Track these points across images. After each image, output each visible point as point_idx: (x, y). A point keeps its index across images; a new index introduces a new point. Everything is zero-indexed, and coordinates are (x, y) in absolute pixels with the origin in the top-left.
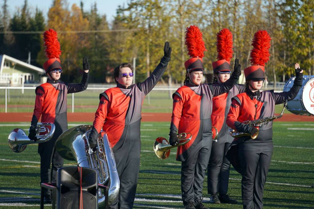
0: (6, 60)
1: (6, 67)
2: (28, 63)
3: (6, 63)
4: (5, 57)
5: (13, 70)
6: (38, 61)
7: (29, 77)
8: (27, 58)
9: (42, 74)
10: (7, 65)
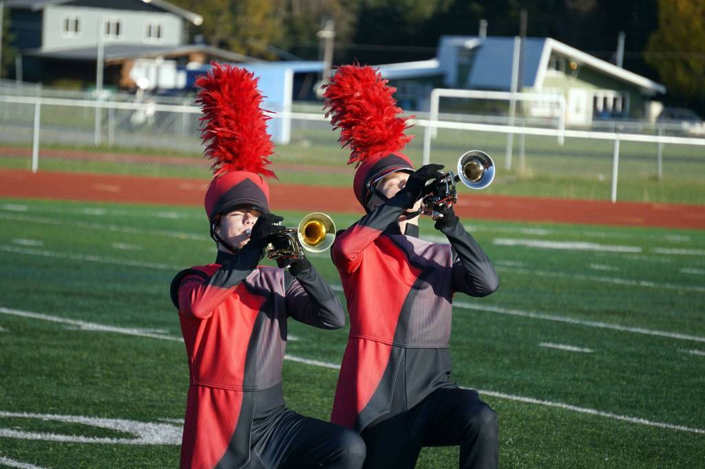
0: (554, 53)
1: (554, 73)
2: (614, 63)
3: (554, 60)
4: (551, 44)
5: (573, 81)
6: (648, 56)
7: (615, 100)
8: (614, 48)
9: (652, 93)
10: (558, 68)
